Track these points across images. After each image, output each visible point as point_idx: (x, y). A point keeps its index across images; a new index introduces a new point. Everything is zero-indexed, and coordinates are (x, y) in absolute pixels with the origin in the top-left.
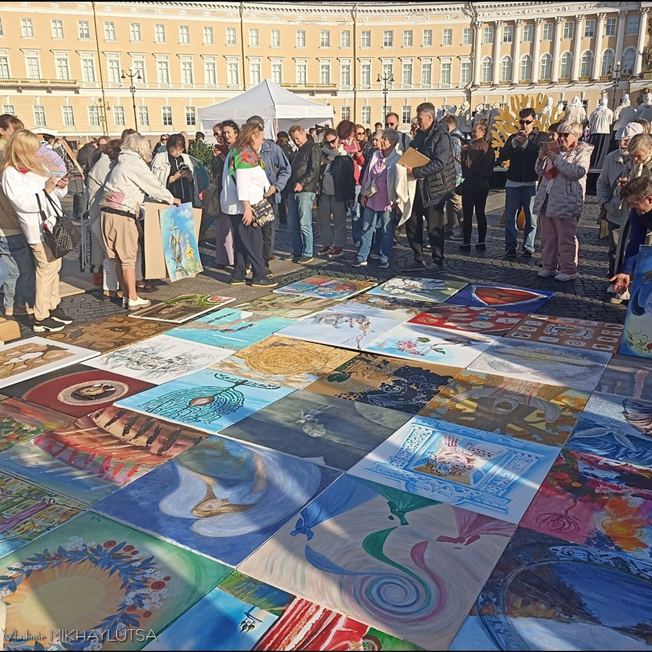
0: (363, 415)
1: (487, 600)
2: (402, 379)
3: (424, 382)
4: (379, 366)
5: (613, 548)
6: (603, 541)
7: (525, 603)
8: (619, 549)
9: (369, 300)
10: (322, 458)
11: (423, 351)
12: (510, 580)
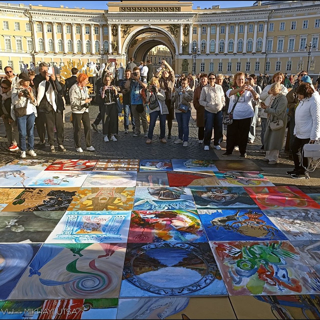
0: (41, 216)
1: (127, 272)
2: (53, 197)
3: (64, 196)
4: (38, 193)
5: (162, 240)
6: (159, 239)
7: (141, 269)
8: (164, 241)
9: (19, 163)
10: (29, 240)
11: (58, 183)
12: (132, 263)
